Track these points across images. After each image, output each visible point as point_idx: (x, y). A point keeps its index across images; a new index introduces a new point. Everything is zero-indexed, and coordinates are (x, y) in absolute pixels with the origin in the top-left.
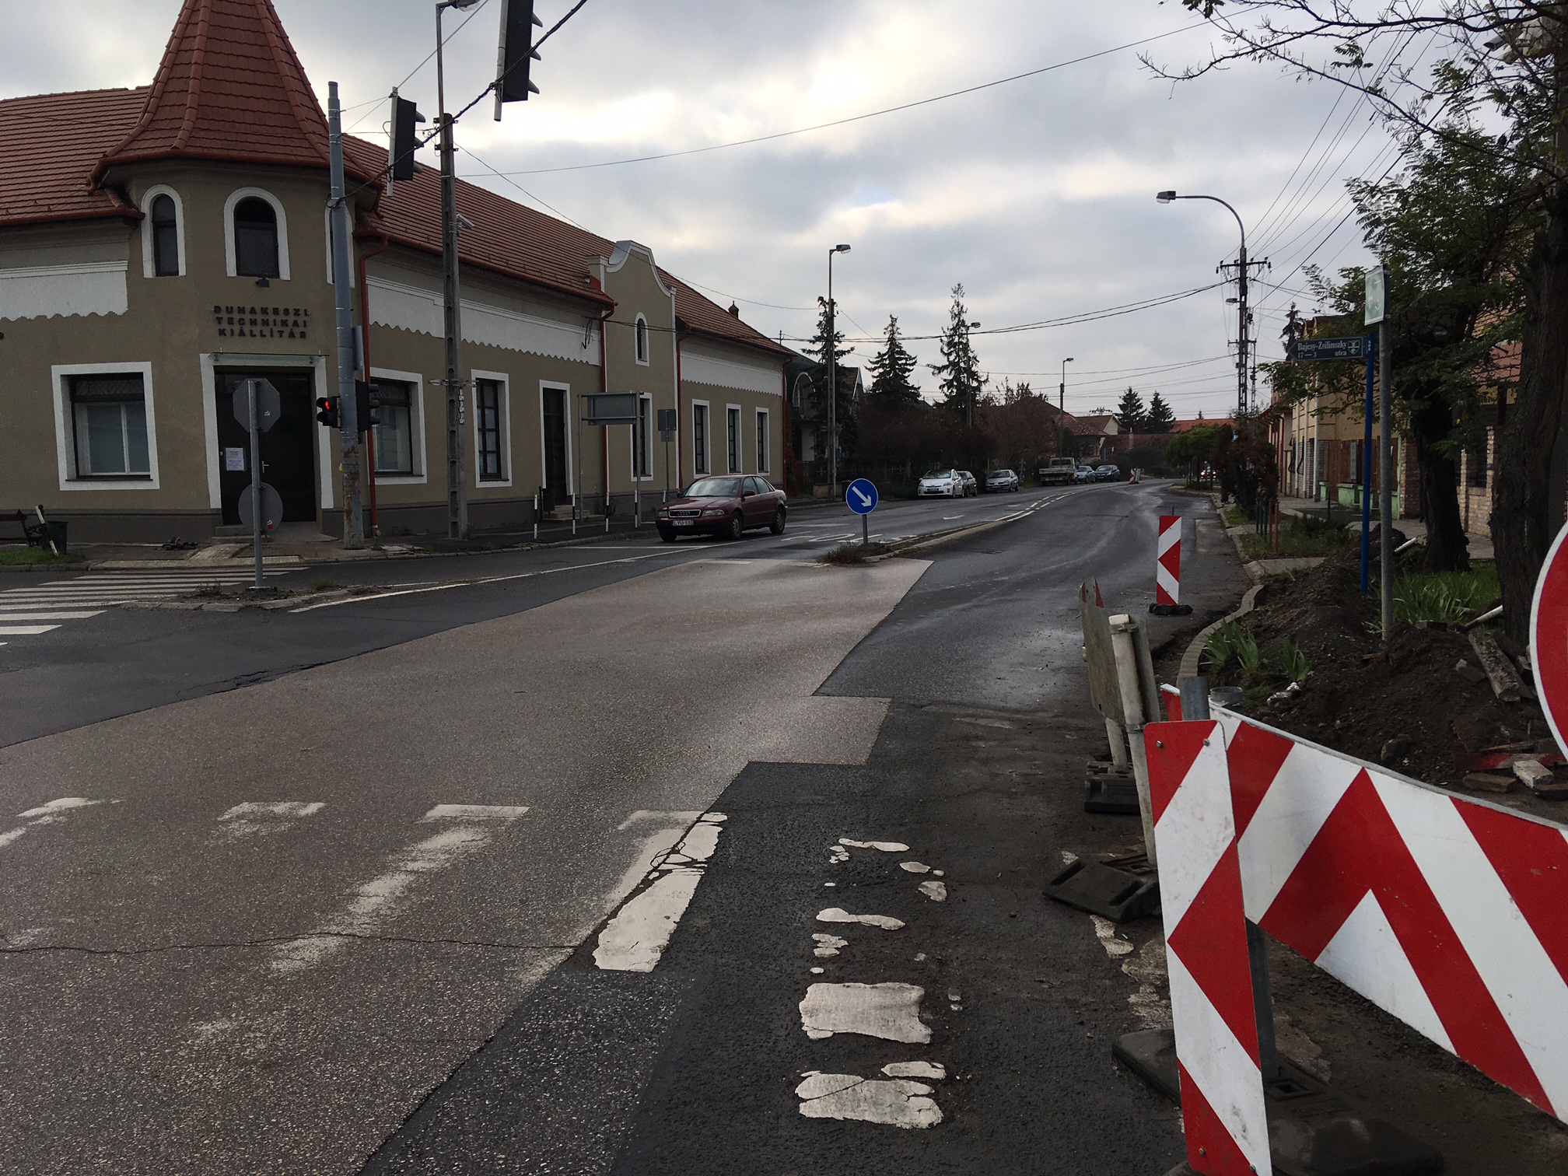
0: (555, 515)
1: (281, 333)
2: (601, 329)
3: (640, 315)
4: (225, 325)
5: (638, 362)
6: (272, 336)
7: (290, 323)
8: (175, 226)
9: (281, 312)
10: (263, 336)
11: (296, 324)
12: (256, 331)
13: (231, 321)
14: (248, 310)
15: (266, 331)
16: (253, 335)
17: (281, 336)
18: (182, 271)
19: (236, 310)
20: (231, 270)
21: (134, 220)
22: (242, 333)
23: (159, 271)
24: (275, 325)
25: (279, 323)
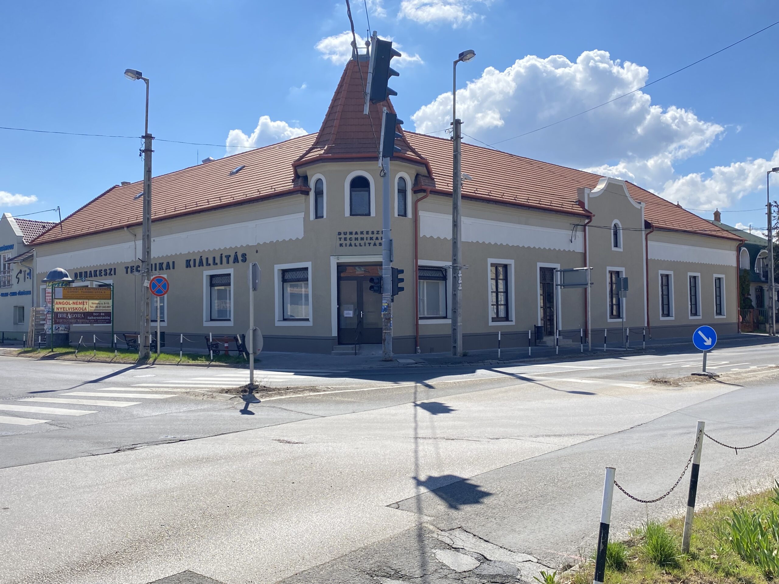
0: (545, 342)
1: (370, 244)
2: (584, 231)
3: (616, 221)
4: (342, 241)
5: (614, 249)
6: (365, 246)
7: (374, 238)
8: (323, 194)
9: (370, 233)
10: (360, 246)
11: (377, 238)
12: (358, 244)
13: (345, 239)
14: (354, 233)
15: (362, 242)
16: (355, 246)
17: (369, 245)
18: (325, 216)
19: (348, 233)
20: (347, 213)
21: (307, 193)
22: (351, 245)
23: (317, 217)
24: (367, 240)
25: (369, 239)
